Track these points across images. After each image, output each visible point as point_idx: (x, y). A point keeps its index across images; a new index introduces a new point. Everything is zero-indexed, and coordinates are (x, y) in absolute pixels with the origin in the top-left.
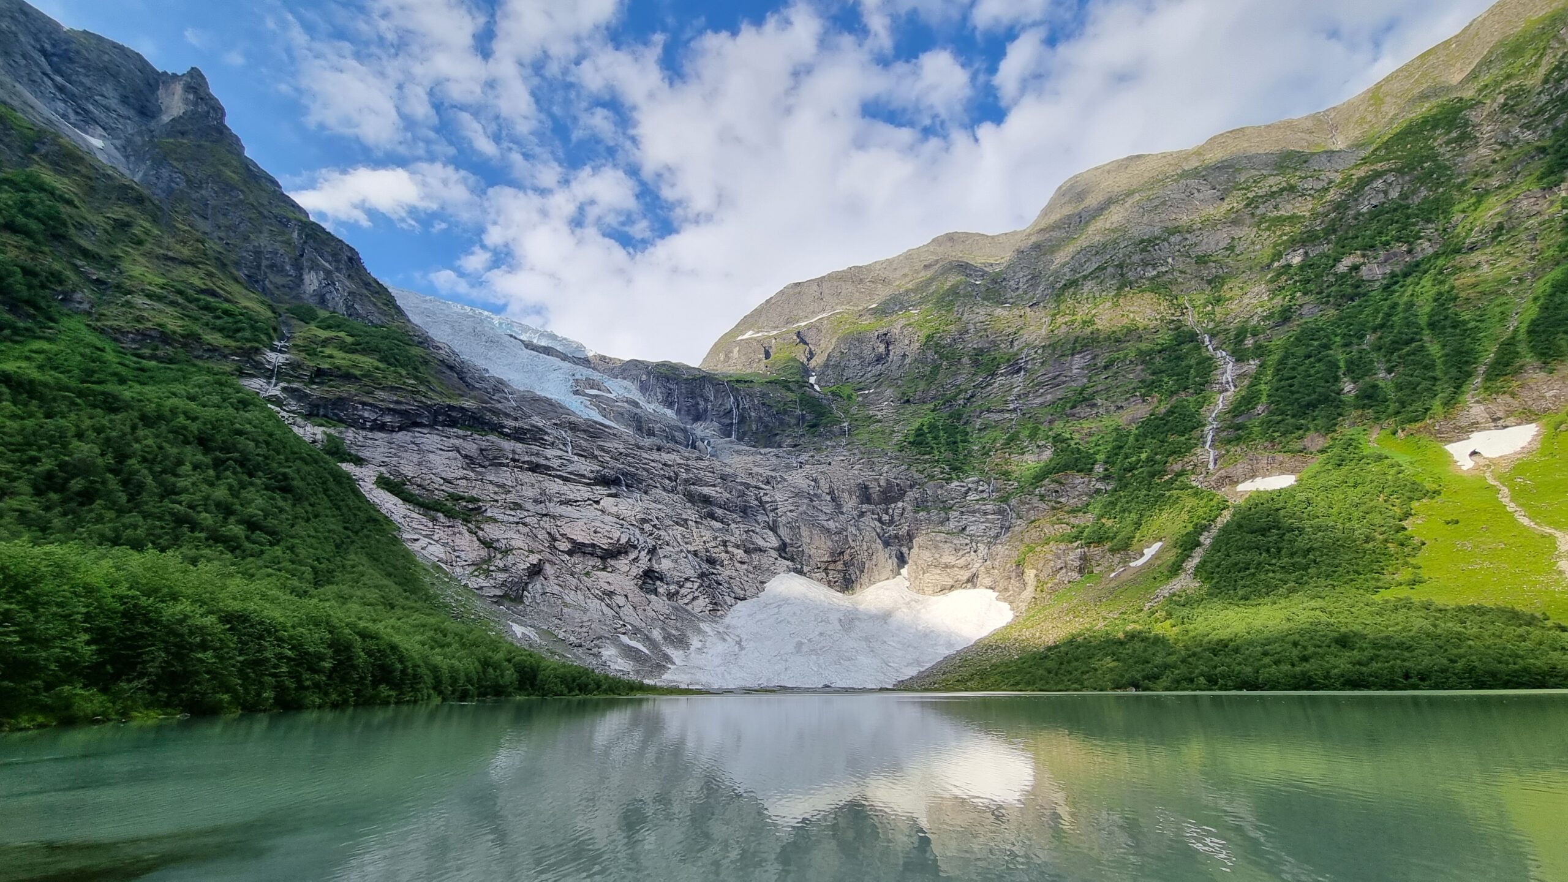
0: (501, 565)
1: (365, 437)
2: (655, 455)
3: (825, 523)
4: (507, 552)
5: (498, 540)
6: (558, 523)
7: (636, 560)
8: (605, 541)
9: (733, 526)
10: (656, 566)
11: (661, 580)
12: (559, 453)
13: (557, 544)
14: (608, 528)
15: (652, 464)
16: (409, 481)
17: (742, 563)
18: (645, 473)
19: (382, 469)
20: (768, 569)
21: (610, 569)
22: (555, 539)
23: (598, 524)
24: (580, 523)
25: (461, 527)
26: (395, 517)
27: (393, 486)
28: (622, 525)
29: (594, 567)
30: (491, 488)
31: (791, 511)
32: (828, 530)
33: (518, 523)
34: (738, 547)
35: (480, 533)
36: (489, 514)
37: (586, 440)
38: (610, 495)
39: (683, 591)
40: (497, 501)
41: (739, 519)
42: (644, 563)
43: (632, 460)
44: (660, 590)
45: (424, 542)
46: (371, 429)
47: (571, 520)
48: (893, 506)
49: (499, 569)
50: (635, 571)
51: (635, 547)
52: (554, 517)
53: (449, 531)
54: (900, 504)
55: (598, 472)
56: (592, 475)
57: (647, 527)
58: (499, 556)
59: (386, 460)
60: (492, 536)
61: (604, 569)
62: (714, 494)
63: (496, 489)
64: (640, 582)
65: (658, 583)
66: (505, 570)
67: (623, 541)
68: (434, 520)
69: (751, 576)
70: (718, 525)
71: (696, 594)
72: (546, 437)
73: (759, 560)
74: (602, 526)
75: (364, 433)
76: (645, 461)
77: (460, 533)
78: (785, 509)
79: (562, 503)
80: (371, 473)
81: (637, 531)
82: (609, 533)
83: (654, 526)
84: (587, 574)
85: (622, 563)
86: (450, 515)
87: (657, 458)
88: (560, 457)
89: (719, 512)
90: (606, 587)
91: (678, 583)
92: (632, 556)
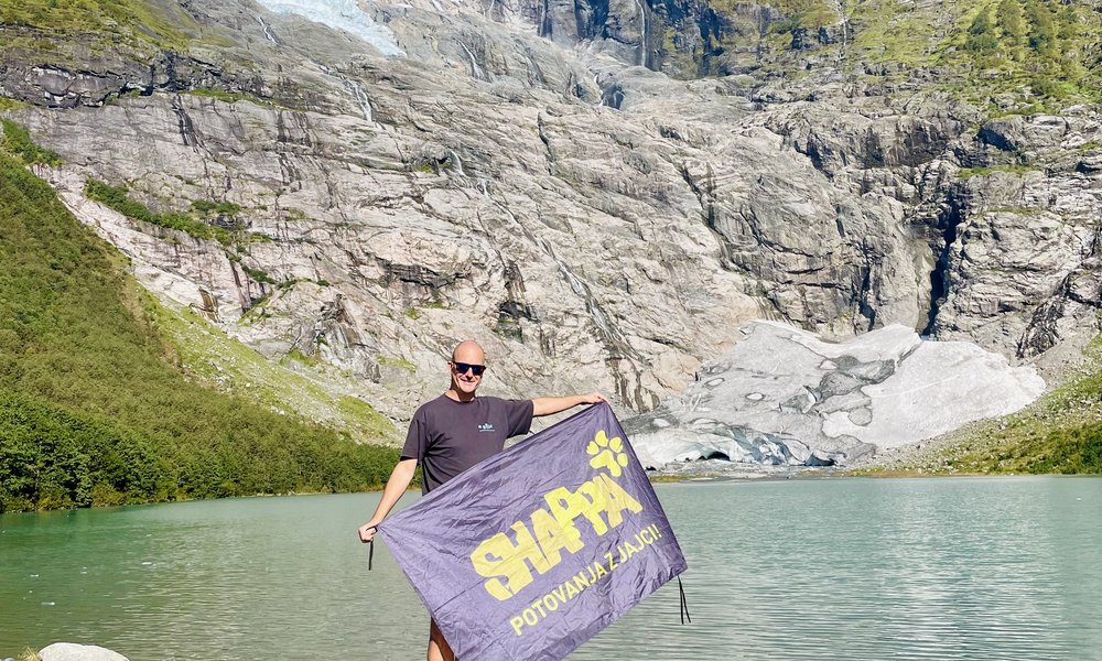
0: (282, 307)
1: (57, 121)
2: (508, 111)
3: (798, 208)
4: (289, 284)
5: (273, 270)
6: (362, 237)
7: (486, 286)
8: (434, 260)
9: (641, 221)
10: (517, 294)
11: (528, 315)
12: (351, 121)
13: (362, 269)
14: (438, 239)
15: (502, 127)
16: (132, 185)
17: (657, 281)
18: (491, 144)
19: (89, 169)
20: (701, 290)
21: (446, 304)
22: (358, 263)
23: (422, 234)
24: (395, 234)
25: (216, 252)
26: (121, 244)
27: (110, 195)
28: (460, 233)
29: (421, 301)
30: (254, 188)
31: (740, 190)
32: (803, 220)
33: (300, 241)
34: (650, 256)
35: (246, 259)
36: (255, 229)
37: (393, 94)
38: (439, 186)
39: (561, 332)
40: (264, 208)
41: (651, 210)
42: (499, 292)
43: (470, 123)
44: (527, 332)
45: (166, 278)
46: (64, 107)
47: (380, 230)
48: (923, 167)
49: (281, 314)
50: (484, 304)
51: (483, 267)
52: (355, 228)
53: (200, 259)
54: (935, 164)
55: (417, 147)
56: (407, 156)
57: (499, 233)
58: (279, 293)
59: (94, 154)
60: (263, 263)
61: (438, 303)
62: (607, 170)
63: (263, 189)
64: (494, 322)
65: (523, 320)
66: (289, 314)
67: (463, 256)
68: (176, 243)
69: (671, 301)
70: (617, 222)
71: (584, 334)
72: (329, 96)
73: (687, 277)
74: (428, 236)
75: (53, 114)
76: (490, 123)
77: (215, 260)
78: (727, 187)
79: (364, 204)
80: (74, 177)
81: (484, 241)
82: (442, 248)
83: (512, 230)
84: (412, 313)
85: (464, 293)
86: (198, 233)
87: (509, 115)
88: (354, 128)
89: (619, 200)
90: (441, 330)
91: (554, 319)
92: (479, 281)
